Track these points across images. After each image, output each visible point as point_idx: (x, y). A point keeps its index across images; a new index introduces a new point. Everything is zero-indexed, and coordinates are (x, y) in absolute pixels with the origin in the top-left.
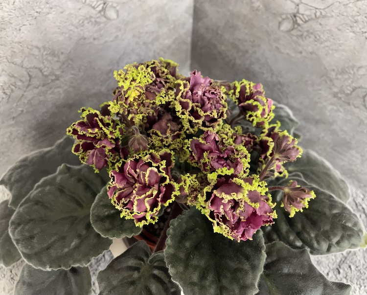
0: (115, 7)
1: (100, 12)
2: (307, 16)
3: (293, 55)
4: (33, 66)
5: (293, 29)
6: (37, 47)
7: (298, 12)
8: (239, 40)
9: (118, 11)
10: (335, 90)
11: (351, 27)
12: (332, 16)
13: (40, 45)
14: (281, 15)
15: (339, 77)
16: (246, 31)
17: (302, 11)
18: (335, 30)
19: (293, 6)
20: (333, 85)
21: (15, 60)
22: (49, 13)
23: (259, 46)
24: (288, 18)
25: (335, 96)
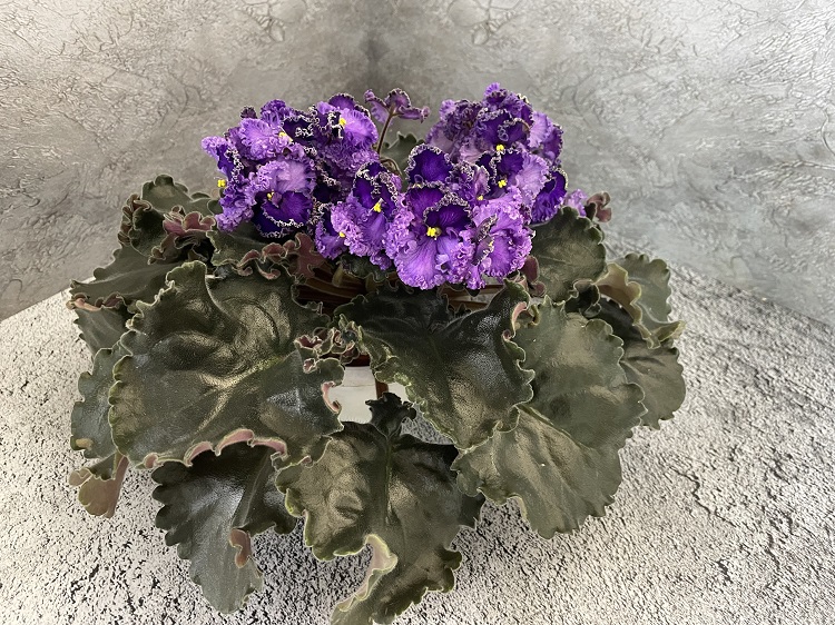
0: (281, 27)
1: (265, 29)
2: (500, 20)
3: (493, 71)
4: (192, 83)
5: (487, 40)
6: (199, 61)
7: (489, 18)
8: (431, 70)
9: (283, 33)
10: (545, 100)
11: (543, 20)
12: (523, 14)
13: (202, 59)
14: (472, 26)
15: (545, 82)
16: (438, 57)
17: (493, 16)
18: (528, 28)
19: (483, 13)
20: (542, 94)
21: (176, 71)
22: (214, 21)
23: (455, 71)
24: (480, 28)
25: (546, 109)
